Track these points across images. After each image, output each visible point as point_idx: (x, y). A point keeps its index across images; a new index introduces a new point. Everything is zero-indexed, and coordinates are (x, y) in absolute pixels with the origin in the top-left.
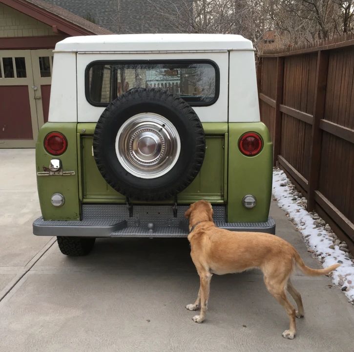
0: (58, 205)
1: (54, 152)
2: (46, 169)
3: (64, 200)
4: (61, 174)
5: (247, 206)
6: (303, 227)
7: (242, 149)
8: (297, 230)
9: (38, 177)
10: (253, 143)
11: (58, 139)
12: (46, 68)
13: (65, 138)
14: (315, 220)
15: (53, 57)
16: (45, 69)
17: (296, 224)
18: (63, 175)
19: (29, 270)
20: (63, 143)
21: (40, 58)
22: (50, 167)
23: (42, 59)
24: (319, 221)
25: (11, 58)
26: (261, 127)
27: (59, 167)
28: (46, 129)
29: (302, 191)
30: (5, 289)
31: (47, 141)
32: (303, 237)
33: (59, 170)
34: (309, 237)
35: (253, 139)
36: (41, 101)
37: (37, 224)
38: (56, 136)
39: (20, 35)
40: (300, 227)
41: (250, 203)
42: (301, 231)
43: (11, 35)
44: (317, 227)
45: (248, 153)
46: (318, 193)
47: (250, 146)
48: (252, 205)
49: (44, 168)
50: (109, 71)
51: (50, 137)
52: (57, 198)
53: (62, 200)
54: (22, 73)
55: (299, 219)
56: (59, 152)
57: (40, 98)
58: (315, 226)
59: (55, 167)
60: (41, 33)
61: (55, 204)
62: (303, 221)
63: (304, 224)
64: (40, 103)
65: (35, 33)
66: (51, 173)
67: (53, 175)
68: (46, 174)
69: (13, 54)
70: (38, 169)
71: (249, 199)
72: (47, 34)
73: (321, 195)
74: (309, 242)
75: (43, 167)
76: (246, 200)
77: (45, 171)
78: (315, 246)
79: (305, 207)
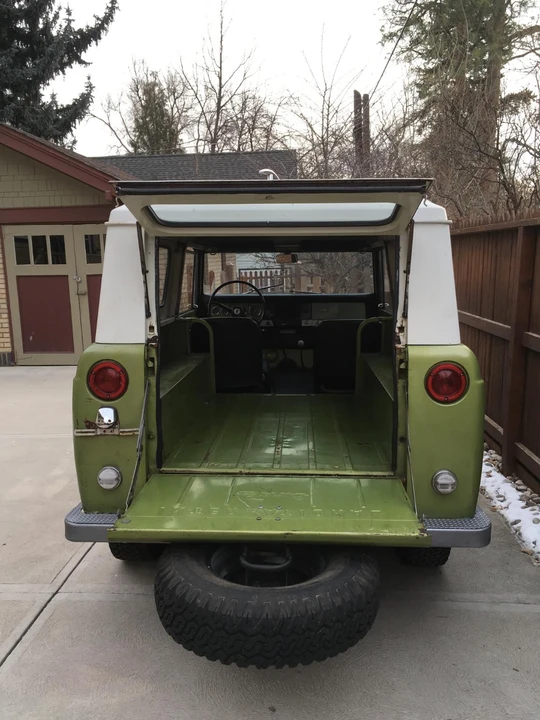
0: (111, 486)
1: (105, 395)
2: (90, 425)
3: (120, 479)
4: (116, 432)
5: (441, 490)
6: (504, 504)
7: (431, 390)
8: (494, 509)
9: (76, 438)
10: (449, 381)
11: (112, 372)
12: (94, 250)
13: (124, 370)
14: (521, 493)
15: (105, 236)
16: (94, 252)
17: (491, 499)
18: (119, 435)
19: (57, 592)
20: (120, 379)
21: (86, 236)
22: (97, 422)
23: (89, 239)
24: (528, 493)
25: (44, 237)
26: (463, 353)
27: (112, 421)
28: (91, 355)
29: (489, 440)
30: (14, 633)
31: (92, 376)
32: (507, 523)
33: (112, 426)
34: (519, 525)
35: (449, 373)
36: (86, 297)
37: (73, 521)
38: (109, 368)
39: (58, 204)
40: (498, 504)
41: (444, 486)
42: (502, 512)
43: (45, 203)
44: (528, 505)
45: (442, 398)
46: (521, 447)
47: (445, 387)
48: (449, 489)
49: (87, 422)
50: (192, 256)
51: (98, 368)
52: (108, 475)
53: (117, 479)
54: (59, 258)
55: (494, 489)
56: (113, 395)
57: (84, 294)
58: (524, 504)
59: (106, 421)
60: (88, 202)
61: (104, 486)
62: (501, 493)
63: (505, 500)
64: (85, 300)
65: (79, 201)
66: (99, 432)
67: (101, 435)
68: (90, 432)
69: (47, 231)
70: (77, 425)
71: (445, 478)
72: (97, 203)
73: (527, 451)
74: (520, 534)
75: (84, 421)
76: (441, 480)
77: (89, 428)
78: (534, 543)
79: (498, 467)
